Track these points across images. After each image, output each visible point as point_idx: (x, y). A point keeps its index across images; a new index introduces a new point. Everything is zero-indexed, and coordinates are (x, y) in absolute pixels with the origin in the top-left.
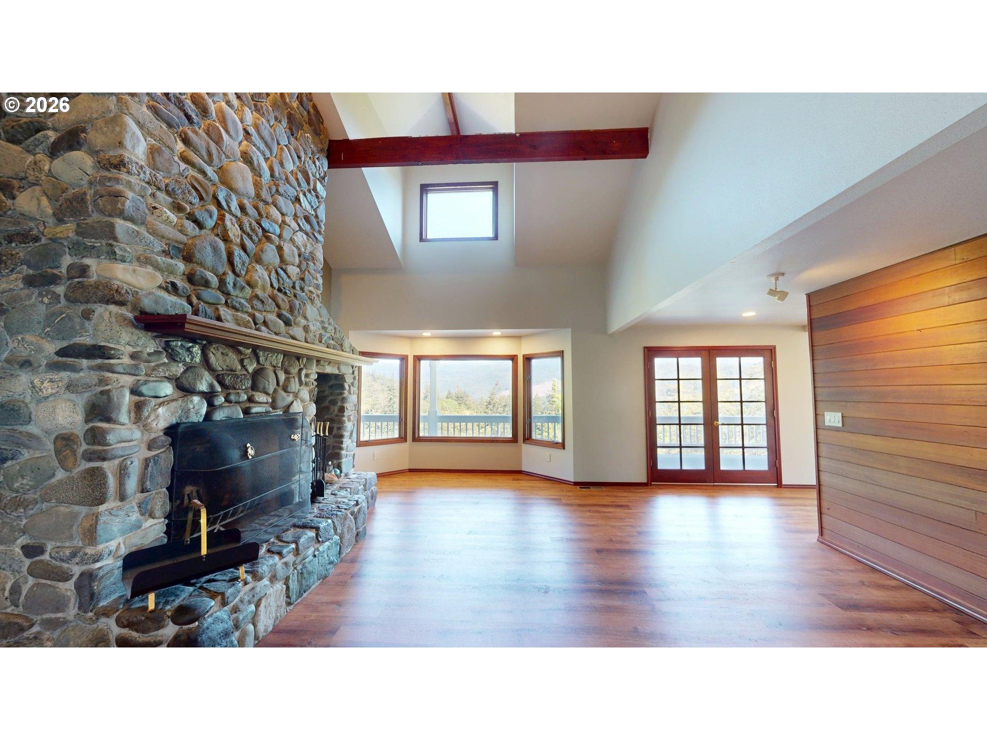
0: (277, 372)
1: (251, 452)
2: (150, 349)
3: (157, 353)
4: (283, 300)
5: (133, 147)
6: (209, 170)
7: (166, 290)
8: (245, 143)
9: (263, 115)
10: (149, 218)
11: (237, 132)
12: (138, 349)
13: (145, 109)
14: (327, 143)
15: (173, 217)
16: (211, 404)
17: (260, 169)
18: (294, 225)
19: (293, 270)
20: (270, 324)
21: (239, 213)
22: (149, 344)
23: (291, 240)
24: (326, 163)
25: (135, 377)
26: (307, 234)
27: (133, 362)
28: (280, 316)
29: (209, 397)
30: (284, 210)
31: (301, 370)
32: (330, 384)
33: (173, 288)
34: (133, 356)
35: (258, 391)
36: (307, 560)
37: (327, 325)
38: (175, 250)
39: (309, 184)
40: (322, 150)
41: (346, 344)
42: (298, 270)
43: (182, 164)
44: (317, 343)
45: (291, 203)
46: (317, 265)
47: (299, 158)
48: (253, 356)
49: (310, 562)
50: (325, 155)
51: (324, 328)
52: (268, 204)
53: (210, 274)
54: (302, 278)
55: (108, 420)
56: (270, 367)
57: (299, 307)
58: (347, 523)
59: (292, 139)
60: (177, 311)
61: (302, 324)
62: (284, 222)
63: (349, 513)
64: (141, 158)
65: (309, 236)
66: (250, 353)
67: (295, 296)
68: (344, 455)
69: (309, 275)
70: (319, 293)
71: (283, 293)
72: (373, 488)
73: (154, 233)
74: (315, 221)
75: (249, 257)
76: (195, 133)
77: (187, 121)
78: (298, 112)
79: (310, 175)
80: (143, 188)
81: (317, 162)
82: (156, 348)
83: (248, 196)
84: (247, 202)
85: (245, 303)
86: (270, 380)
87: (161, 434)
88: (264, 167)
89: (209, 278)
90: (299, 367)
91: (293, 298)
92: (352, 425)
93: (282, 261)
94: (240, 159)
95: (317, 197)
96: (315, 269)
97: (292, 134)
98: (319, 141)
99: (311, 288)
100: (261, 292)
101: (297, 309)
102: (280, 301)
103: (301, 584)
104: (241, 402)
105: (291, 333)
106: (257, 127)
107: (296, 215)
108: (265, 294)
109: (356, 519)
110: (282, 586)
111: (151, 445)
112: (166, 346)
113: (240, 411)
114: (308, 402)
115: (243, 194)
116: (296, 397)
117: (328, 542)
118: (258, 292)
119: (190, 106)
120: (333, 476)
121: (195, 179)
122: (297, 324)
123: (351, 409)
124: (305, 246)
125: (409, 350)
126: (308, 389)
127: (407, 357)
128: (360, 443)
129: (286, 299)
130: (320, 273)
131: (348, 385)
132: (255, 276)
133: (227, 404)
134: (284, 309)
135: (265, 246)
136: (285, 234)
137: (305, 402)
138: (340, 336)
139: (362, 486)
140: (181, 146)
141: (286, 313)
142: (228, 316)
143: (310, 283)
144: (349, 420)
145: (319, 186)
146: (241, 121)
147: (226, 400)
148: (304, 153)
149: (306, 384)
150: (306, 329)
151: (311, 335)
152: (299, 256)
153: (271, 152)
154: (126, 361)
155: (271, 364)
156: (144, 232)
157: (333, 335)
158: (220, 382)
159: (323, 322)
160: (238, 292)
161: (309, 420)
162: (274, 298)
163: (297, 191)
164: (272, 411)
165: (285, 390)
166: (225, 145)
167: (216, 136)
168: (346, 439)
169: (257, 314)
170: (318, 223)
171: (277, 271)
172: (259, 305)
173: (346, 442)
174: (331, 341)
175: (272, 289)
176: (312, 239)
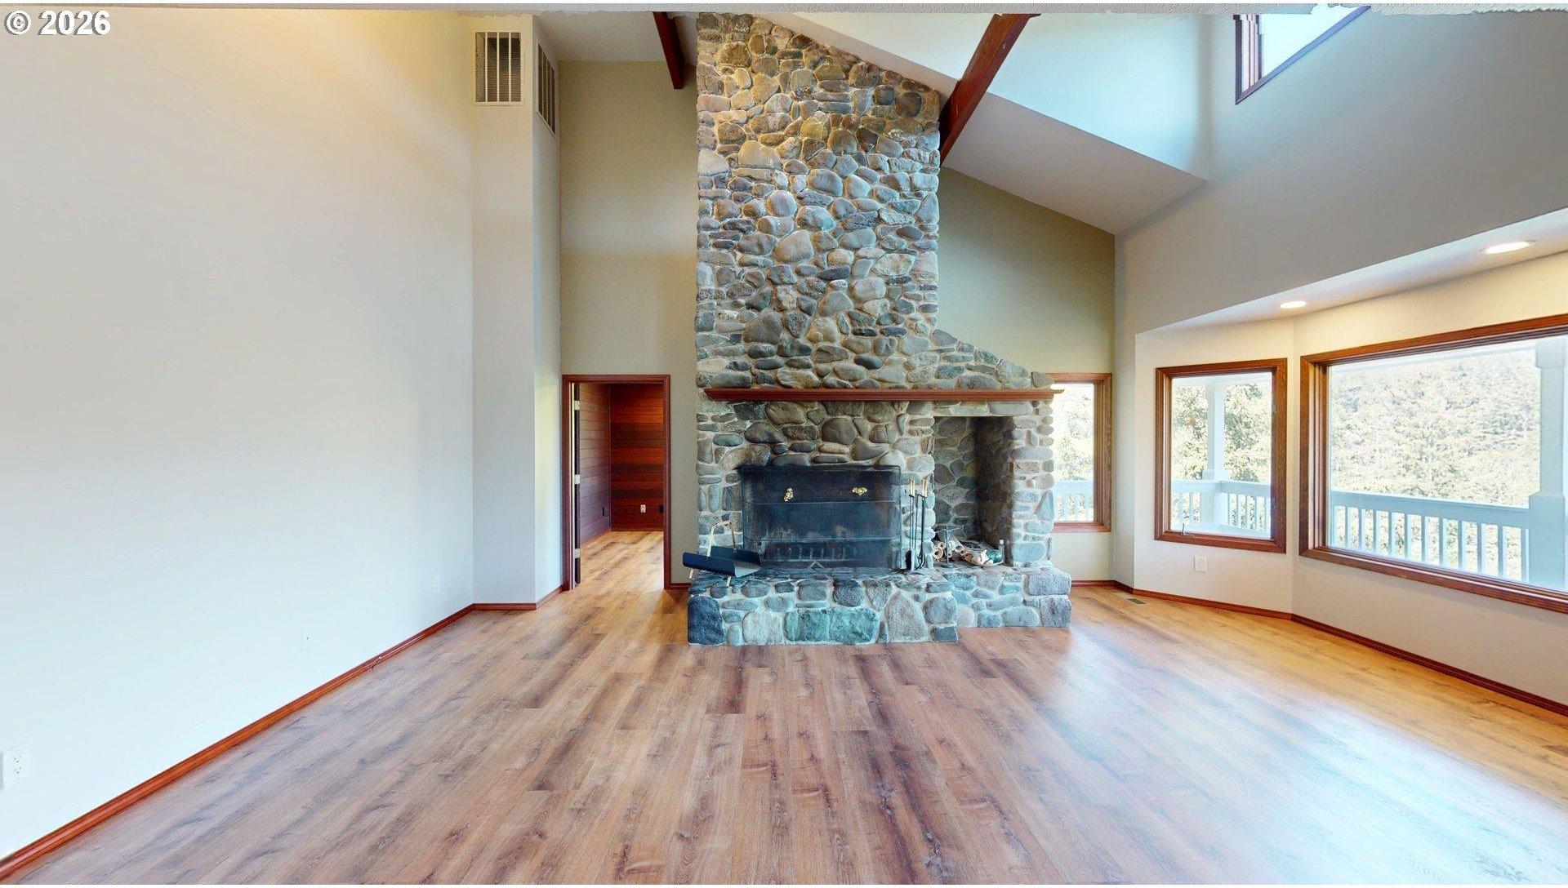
0: (856, 421)
1: (789, 495)
2: (723, 413)
3: (729, 414)
4: (860, 343)
5: (704, 281)
6: (761, 260)
7: (731, 368)
8: (801, 208)
9: (819, 165)
10: (718, 322)
11: (788, 207)
12: (716, 414)
13: (712, 249)
14: (936, 108)
15: (734, 314)
16: (773, 452)
18: (876, 252)
19: (877, 305)
20: (841, 372)
21: (795, 278)
22: (722, 409)
23: (873, 271)
24: (938, 136)
25: (715, 433)
26: (900, 251)
27: (714, 423)
28: (858, 361)
29: (773, 445)
30: (855, 244)
31: (899, 416)
33: (735, 366)
34: (713, 419)
35: (830, 441)
36: (813, 610)
37: (955, 353)
38: (736, 338)
39: (899, 189)
40: (929, 125)
41: (1008, 370)
42: (887, 301)
43: (738, 269)
44: (933, 380)
45: (870, 230)
46: (924, 281)
47: (879, 169)
48: (822, 407)
49: (816, 613)
50: (936, 128)
51: (948, 359)
52: (832, 250)
53: (765, 345)
54: (894, 309)
55: (700, 460)
56: (845, 417)
57: (888, 344)
58: (899, 604)
59: (868, 156)
60: (738, 382)
61: (898, 362)
62: (858, 257)
63: (906, 595)
64: (709, 284)
65: (905, 251)
66: (817, 406)
67: (882, 333)
68: (1019, 535)
69: (907, 300)
70: (932, 315)
71: (863, 334)
72: (1056, 597)
73: (721, 332)
74: (917, 228)
75: (809, 314)
76: (747, 238)
77: (741, 235)
78: (874, 117)
79: (902, 176)
80: (711, 304)
81: (913, 151)
82: (728, 411)
83: (806, 256)
84: (803, 264)
85: (808, 359)
86: (843, 430)
87: (735, 472)
88: (824, 214)
89: (763, 350)
90: (895, 414)
91: (879, 336)
92: (1039, 492)
93: (858, 300)
94: (795, 229)
95: (918, 195)
96: (921, 288)
97: (866, 152)
98: (919, 119)
99: (912, 315)
100: (827, 344)
101: (884, 347)
102: (854, 346)
103: (801, 628)
104: (809, 452)
105: (877, 376)
106: (812, 185)
107: (878, 239)
108: (830, 345)
109: (925, 608)
110: (780, 616)
111: (729, 479)
112: (737, 410)
113: (806, 459)
114: (918, 453)
115: (797, 260)
116: (894, 447)
117: (853, 609)
118: (822, 345)
119: (743, 222)
120: (983, 556)
121: (750, 274)
122: (890, 363)
123: (1033, 467)
124: (897, 269)
125: (1290, 347)
126: (918, 438)
127: (1284, 362)
128: (1164, 535)
129: (868, 342)
130: (932, 288)
131: (1024, 431)
132: (814, 331)
133: (792, 453)
134: (863, 353)
135: (828, 296)
136: (857, 271)
137: (911, 454)
138: (991, 362)
139: (1021, 584)
140: (739, 255)
141: (867, 356)
142: (787, 376)
143: (909, 309)
144: (1029, 484)
145: (919, 179)
146: (794, 192)
147: (791, 449)
148: (887, 158)
149: (911, 433)
150: (908, 367)
151: (918, 370)
152: (887, 284)
153: (833, 193)
154: (710, 422)
155: (845, 414)
156: (714, 334)
157: (972, 363)
158: (785, 433)
159: (940, 351)
160: (796, 352)
161: (921, 475)
162: (846, 345)
163: (878, 211)
164: (850, 461)
165: (872, 440)
166: (775, 229)
167: (767, 228)
168: (1022, 513)
169: (822, 366)
170: (922, 228)
171: (849, 315)
172: (824, 356)
173: (1021, 517)
174: (967, 373)
175: (844, 336)
176: (912, 253)
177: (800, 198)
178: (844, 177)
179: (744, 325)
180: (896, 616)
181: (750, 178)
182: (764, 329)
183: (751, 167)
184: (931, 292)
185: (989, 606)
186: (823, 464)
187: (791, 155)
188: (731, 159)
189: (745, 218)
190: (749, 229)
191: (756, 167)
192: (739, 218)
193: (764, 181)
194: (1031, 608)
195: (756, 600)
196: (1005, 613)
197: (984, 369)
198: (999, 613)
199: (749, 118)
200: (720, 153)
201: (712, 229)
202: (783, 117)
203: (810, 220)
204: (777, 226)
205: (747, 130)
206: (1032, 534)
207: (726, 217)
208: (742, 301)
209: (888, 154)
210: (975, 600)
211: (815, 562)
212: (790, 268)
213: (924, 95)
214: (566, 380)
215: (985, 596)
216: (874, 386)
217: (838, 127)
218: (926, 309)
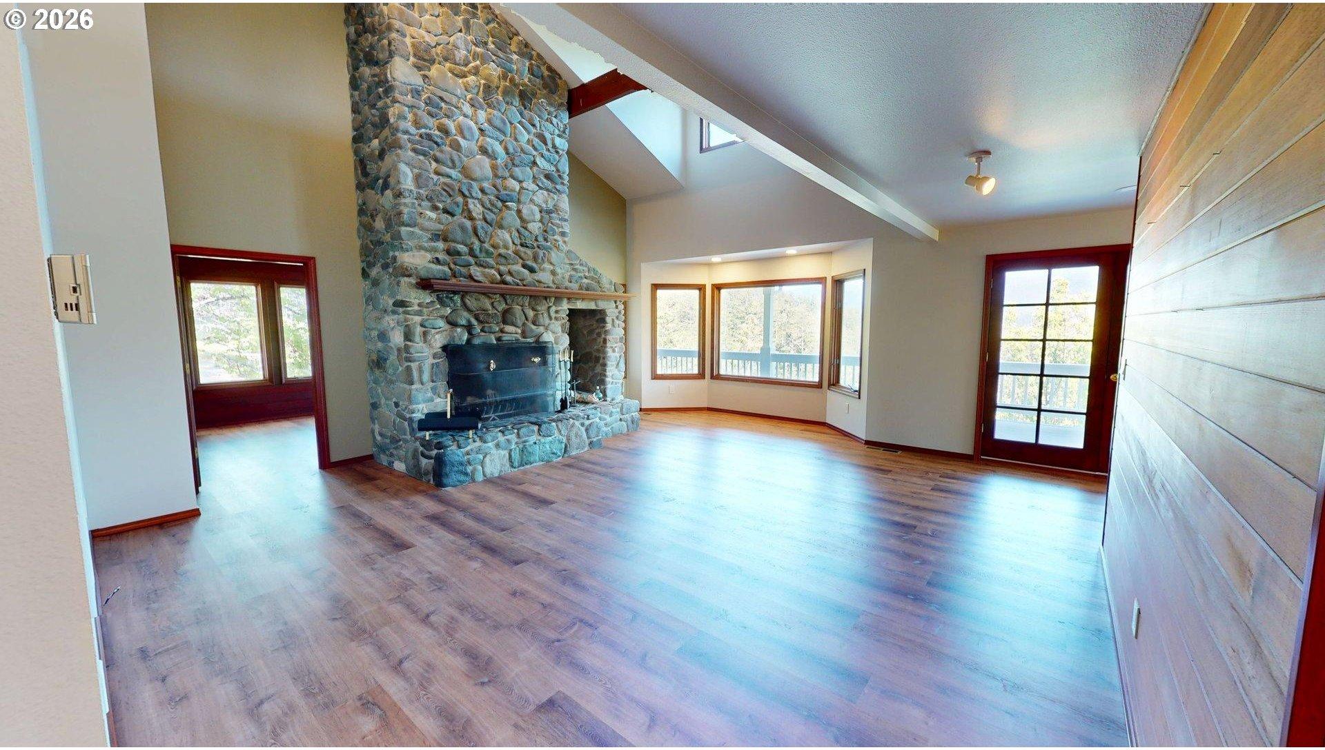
0: (524, 310)
1: (493, 366)
2: (427, 301)
3: (432, 302)
4: (525, 253)
5: (405, 181)
6: (453, 173)
7: (433, 262)
8: (482, 138)
9: (494, 108)
10: (420, 220)
11: (472, 134)
12: (421, 301)
13: (411, 153)
14: (566, 94)
15: (433, 215)
16: (470, 333)
17: (494, 155)
18: (533, 187)
19: (535, 227)
20: (514, 273)
21: (480, 195)
22: (427, 298)
23: (532, 201)
24: (567, 114)
25: (421, 317)
26: (547, 190)
27: (419, 308)
28: (524, 266)
29: (469, 328)
30: (521, 178)
31: (549, 307)
32: (597, 318)
33: (438, 261)
34: (419, 305)
35: (508, 324)
36: (527, 443)
37: (578, 266)
38: (436, 237)
39: (546, 144)
40: (561, 105)
41: (605, 281)
42: (540, 224)
43: (435, 177)
44: (567, 284)
45: (528, 169)
46: (561, 215)
47: (534, 125)
48: (502, 299)
49: (530, 446)
50: (565, 108)
51: (575, 270)
52: (505, 178)
53: (460, 246)
54: (545, 231)
55: (410, 341)
56: (517, 307)
57: (542, 256)
58: (574, 430)
59: (526, 112)
60: (441, 275)
61: (548, 269)
62: (522, 188)
63: (577, 423)
64: (409, 185)
65: (550, 191)
66: (498, 298)
67: (539, 247)
68: (609, 382)
69: (552, 226)
70: (566, 239)
71: (527, 247)
72: (633, 414)
73: (423, 229)
74: (556, 175)
75: (491, 226)
76: (442, 151)
77: (436, 147)
78: (530, 84)
79: (547, 136)
80: (413, 203)
81: (555, 121)
82: (432, 299)
83: (487, 179)
84: (486, 185)
85: (491, 261)
86: (516, 316)
87: (440, 350)
88: (499, 149)
89: (460, 249)
90: (547, 305)
91: (537, 249)
92: (617, 355)
93: (523, 221)
94: (479, 154)
95: (557, 152)
96: (560, 219)
97: (525, 108)
98: (557, 97)
99: (555, 237)
100: (504, 251)
101: (540, 258)
102: (522, 255)
103: (522, 458)
104: (494, 333)
105: (536, 278)
106: (489, 121)
107: (534, 177)
108: (506, 252)
109: (587, 430)
110: (505, 453)
111: (435, 356)
112: (438, 298)
113: (493, 339)
114: (560, 333)
115: (482, 180)
116: (547, 329)
117: (550, 438)
118: (501, 251)
119: (436, 135)
120: (594, 398)
121: (445, 184)
122: (543, 270)
123: (616, 341)
124: (546, 202)
125: (707, 278)
126: (560, 323)
127: (704, 286)
128: (655, 377)
129: (529, 252)
130: (566, 220)
131: (610, 319)
132: (495, 240)
133: (483, 334)
134: (527, 260)
135: (503, 214)
136: (523, 199)
137: (556, 334)
138: (596, 274)
139: (618, 410)
140: (434, 165)
141: (530, 263)
142: (477, 273)
143: (553, 233)
144: (614, 351)
145: (558, 141)
146: (476, 123)
147: (482, 331)
148: (538, 119)
149: (556, 319)
150: (553, 273)
151: (559, 277)
152: (541, 212)
153: (505, 134)
154: (416, 308)
155: (517, 305)
156: (417, 231)
157: (587, 274)
158: (477, 319)
159: (572, 264)
160: (484, 254)
161: (561, 348)
162: (516, 253)
163: (534, 156)
164: (521, 339)
165: (534, 323)
166: (463, 149)
167: (456, 146)
168: (610, 368)
169: (501, 268)
170: (559, 176)
171: (518, 231)
172: (503, 260)
173: (610, 371)
174: (584, 281)
175: (515, 246)
176: (554, 193)
177: (481, 130)
178: (511, 124)
180: (573, 438)
181: (441, 98)
182: (458, 233)
183: (443, 90)
184: (565, 223)
186: (505, 342)
187: (473, 91)
188: (425, 77)
189: (437, 132)
190: (442, 144)
191: (446, 91)
192: (433, 132)
193: (453, 105)
194: (623, 422)
195: (490, 445)
196: (612, 428)
197: (592, 278)
198: (609, 428)
199: (438, 44)
200: (414, 66)
201: (411, 134)
202: (466, 56)
203: (489, 150)
204: (464, 147)
205: (437, 54)
206: (615, 381)
207: (422, 128)
208: (440, 206)
209: (538, 116)
211: (493, 416)
212: (476, 186)
213: (559, 81)
215: (605, 419)
216: (535, 286)
217: (506, 81)
218: (562, 234)
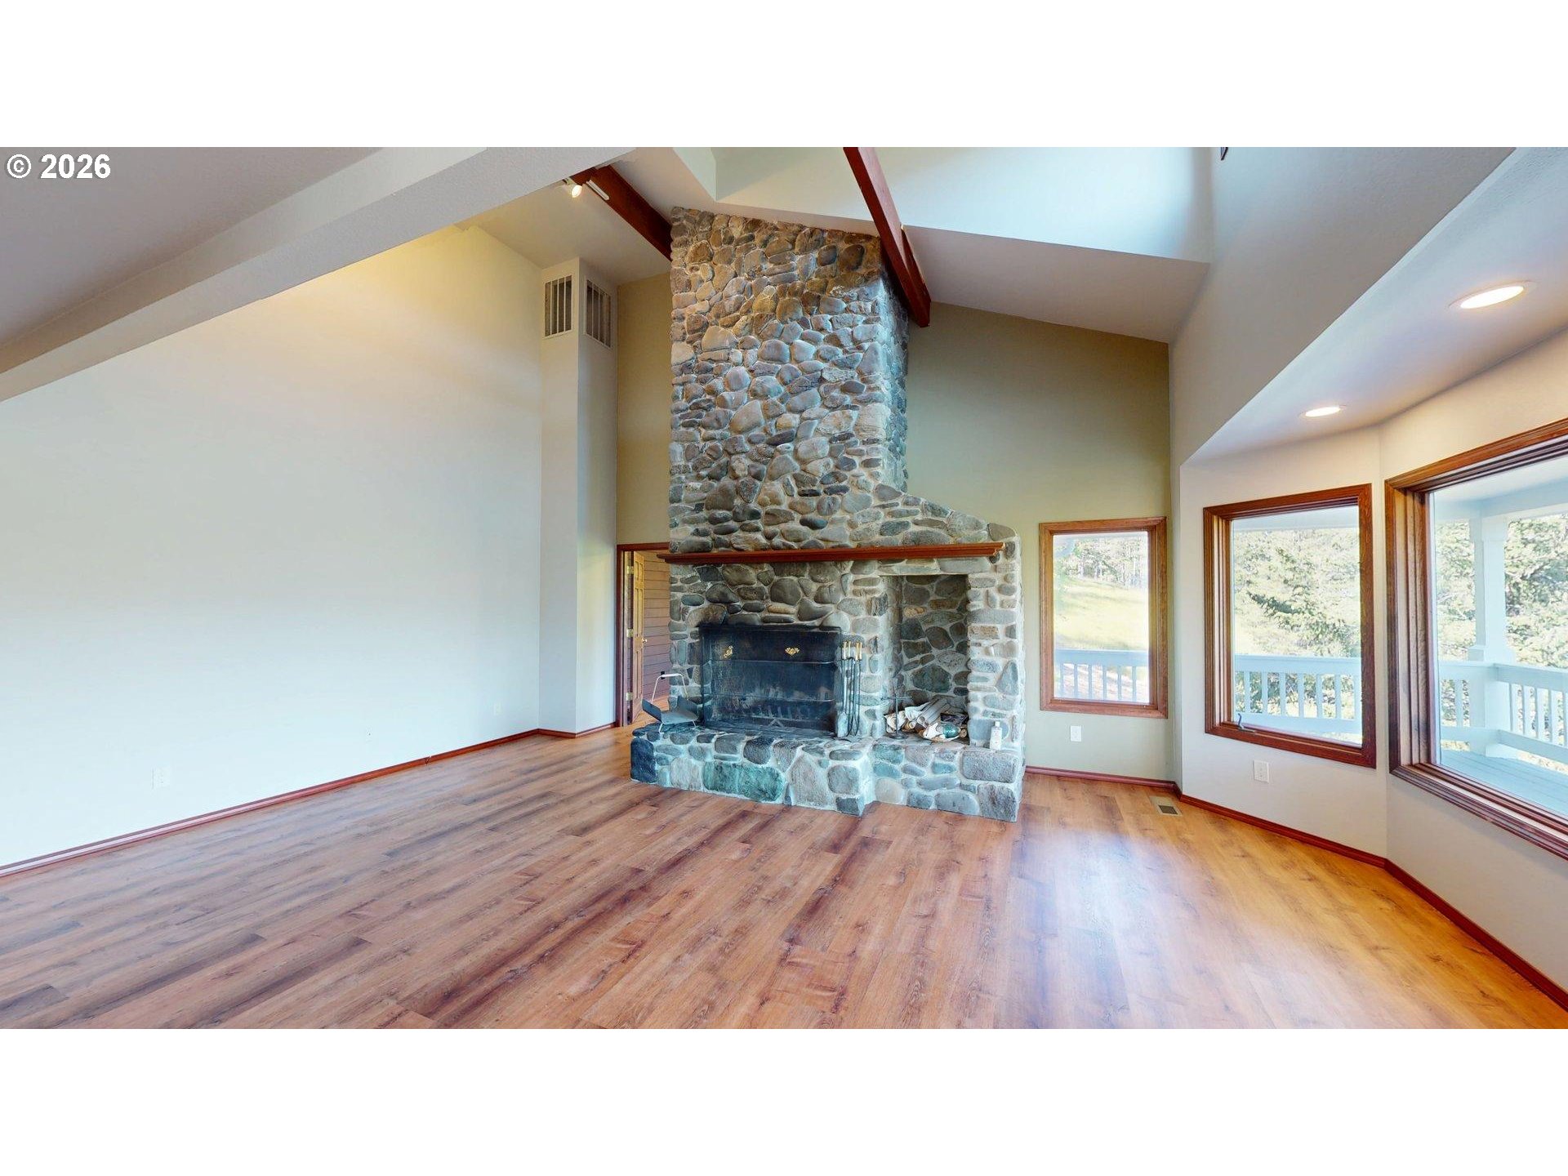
0: (801, 582)
1: (729, 653)
2: (689, 576)
3: (694, 577)
4: (803, 504)
5: (675, 459)
6: (719, 433)
7: (693, 534)
8: (754, 380)
9: (768, 337)
11: (741, 381)
12: (684, 576)
13: (682, 429)
15: (697, 485)
16: (728, 611)
17: (768, 393)
18: (820, 411)
19: (821, 465)
20: (787, 533)
21: (748, 447)
22: (689, 572)
23: (817, 430)
25: (683, 594)
27: (683, 584)
28: (804, 522)
29: (729, 605)
30: (800, 406)
31: (842, 576)
33: (697, 533)
34: (682, 581)
35: (778, 601)
37: (900, 507)
38: (699, 508)
39: (841, 346)
40: (871, 274)
41: (959, 522)
42: (830, 460)
43: (702, 444)
44: (877, 537)
45: (813, 391)
46: (867, 436)
47: (822, 330)
48: (770, 569)
49: (728, 766)
50: (879, 276)
51: (892, 514)
52: (780, 415)
53: (721, 512)
54: (837, 467)
55: (672, 617)
56: (791, 577)
57: (831, 503)
58: (802, 768)
59: (812, 319)
60: (699, 547)
61: (841, 520)
62: (803, 419)
64: (680, 461)
65: (847, 407)
66: (767, 567)
67: (825, 492)
68: (976, 710)
69: (850, 457)
70: (875, 470)
71: (807, 495)
72: (997, 785)
73: (688, 502)
74: (860, 381)
75: (760, 480)
76: (709, 415)
77: (704, 413)
78: (818, 279)
79: (844, 332)
80: (679, 478)
81: (853, 305)
82: (694, 574)
83: (757, 425)
84: (755, 432)
85: (758, 523)
86: (788, 590)
87: (697, 629)
88: (772, 382)
89: (718, 516)
90: (838, 574)
91: (823, 495)
92: (1000, 662)
93: (803, 462)
94: (749, 400)
95: (860, 348)
96: (864, 443)
97: (811, 314)
98: (862, 271)
99: (855, 471)
100: (774, 507)
101: (826, 506)
102: (798, 507)
103: (716, 779)
104: (759, 611)
105: (819, 535)
106: (760, 357)
107: (823, 398)
108: (778, 507)
109: (829, 775)
110: (700, 765)
111: (693, 635)
112: (700, 572)
113: (757, 618)
114: (863, 615)
115: (749, 429)
116: (838, 607)
117: (760, 766)
118: (770, 508)
119: (704, 401)
120: (932, 730)
121: (710, 448)
122: (833, 522)
123: (990, 633)
124: (839, 426)
125: (1372, 469)
126: (863, 599)
127: (1361, 491)
128: (1216, 726)
129: (813, 502)
130: (874, 441)
131: (982, 591)
132: (763, 496)
133: (745, 613)
134: (807, 513)
135: (775, 461)
136: (801, 434)
137: (855, 616)
138: (939, 515)
139: (955, 764)
140: (703, 431)
141: (813, 516)
142: (741, 540)
143: (851, 465)
144: (987, 652)
145: (859, 331)
146: (747, 367)
147: (745, 608)
148: (829, 317)
149: (855, 593)
150: (852, 525)
151: (861, 528)
152: (830, 442)
153: (781, 361)
154: (679, 584)
155: (790, 575)
156: (682, 505)
157: (919, 517)
158: (739, 593)
159: (883, 507)
160: (748, 516)
162: (791, 507)
163: (822, 371)
164: (796, 622)
165: (817, 601)
166: (730, 404)
167: (723, 404)
168: (979, 684)
169: (771, 529)
170: (864, 381)
171: (795, 477)
172: (772, 519)
173: (978, 689)
174: (913, 528)
175: (790, 498)
176: (853, 408)
177: (751, 371)
178: (791, 344)
179: (705, 495)
180: (801, 780)
181: (712, 360)
182: (720, 497)
183: (712, 351)
184: (873, 446)
185: (920, 784)
186: (771, 624)
187: (744, 332)
188: (696, 347)
189: (708, 397)
190: (710, 407)
191: (715, 349)
192: (703, 398)
193: (722, 361)
194: (969, 793)
195: (681, 747)
196: (938, 795)
197: (931, 523)
198: (932, 794)
199: (711, 307)
200: (688, 343)
201: (682, 411)
202: (737, 298)
203: (759, 390)
204: (731, 400)
205: (709, 317)
206: (992, 710)
207: (692, 399)
208: (703, 473)
209: (829, 313)
210: (904, 776)
212: (743, 437)
213: (866, 245)
214: (621, 549)
215: (915, 773)
216: (818, 546)
217: (784, 297)
218: (867, 464)
